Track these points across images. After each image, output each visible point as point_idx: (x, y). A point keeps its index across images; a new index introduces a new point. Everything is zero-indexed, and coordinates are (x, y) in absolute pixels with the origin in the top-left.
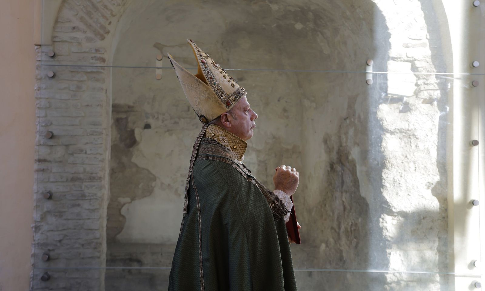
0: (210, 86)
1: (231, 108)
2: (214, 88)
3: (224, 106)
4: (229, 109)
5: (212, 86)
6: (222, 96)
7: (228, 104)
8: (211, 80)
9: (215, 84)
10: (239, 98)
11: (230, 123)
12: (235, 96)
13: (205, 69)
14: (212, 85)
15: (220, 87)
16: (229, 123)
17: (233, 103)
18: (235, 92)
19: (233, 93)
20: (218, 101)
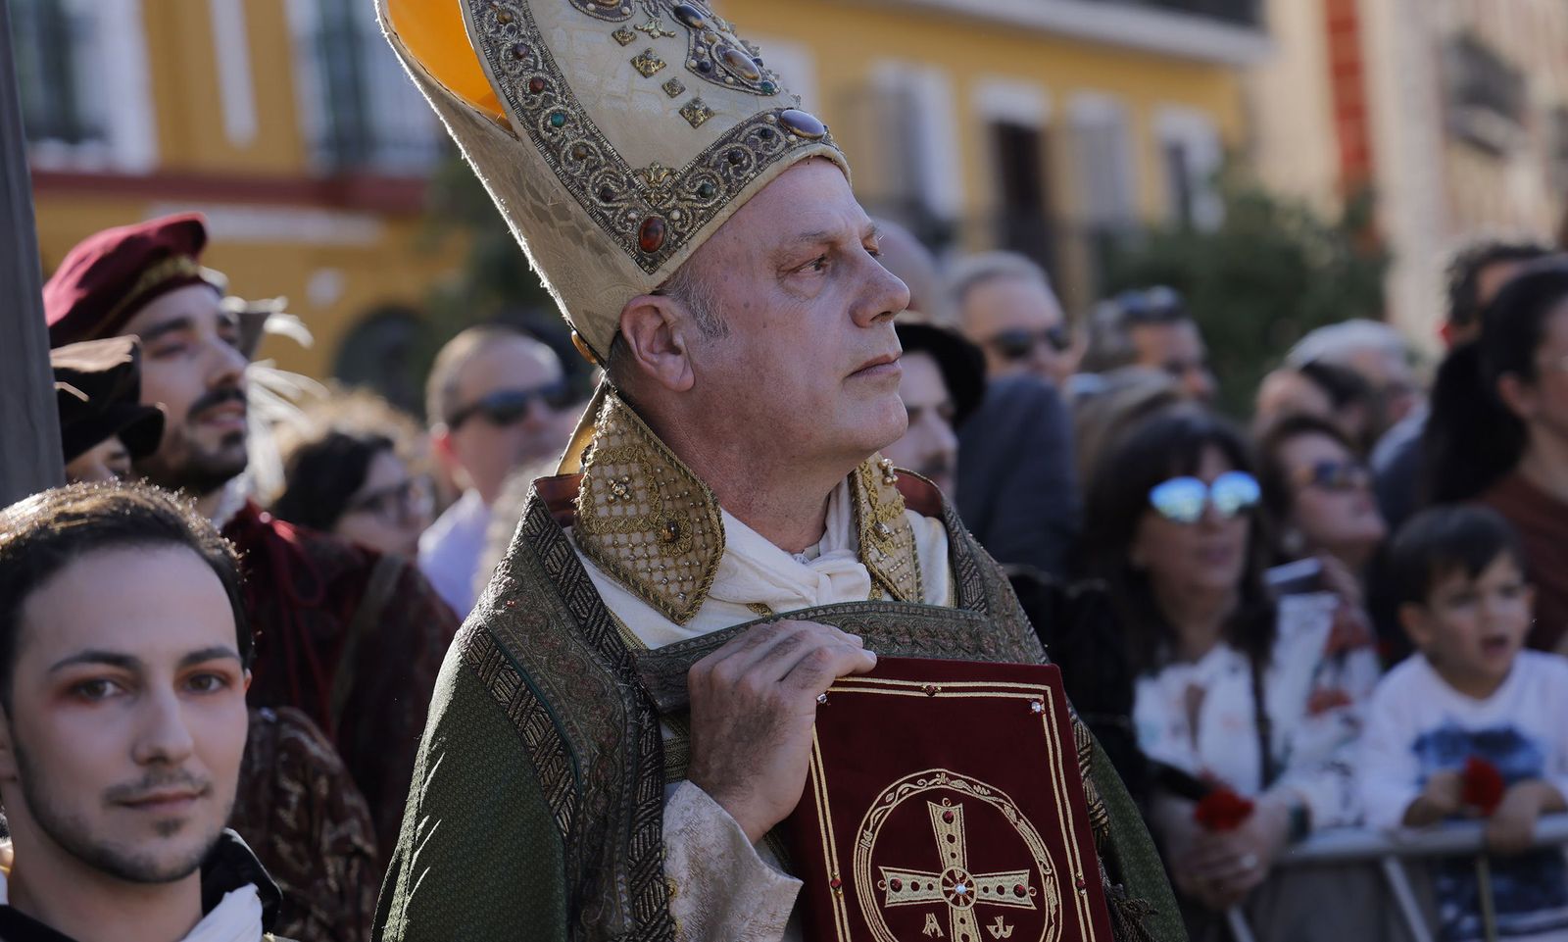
0: (527, 139)
1: (671, 265)
2: (553, 149)
3: (627, 262)
4: (660, 276)
5: (542, 141)
6: (606, 195)
7: (650, 245)
8: (533, 102)
9: (560, 119)
10: (729, 191)
11: (689, 361)
12: (699, 184)
13: (498, 31)
14: (538, 134)
15: (597, 140)
16: (679, 359)
17: (681, 236)
18: (702, 159)
19: (683, 162)
20: (585, 228)
